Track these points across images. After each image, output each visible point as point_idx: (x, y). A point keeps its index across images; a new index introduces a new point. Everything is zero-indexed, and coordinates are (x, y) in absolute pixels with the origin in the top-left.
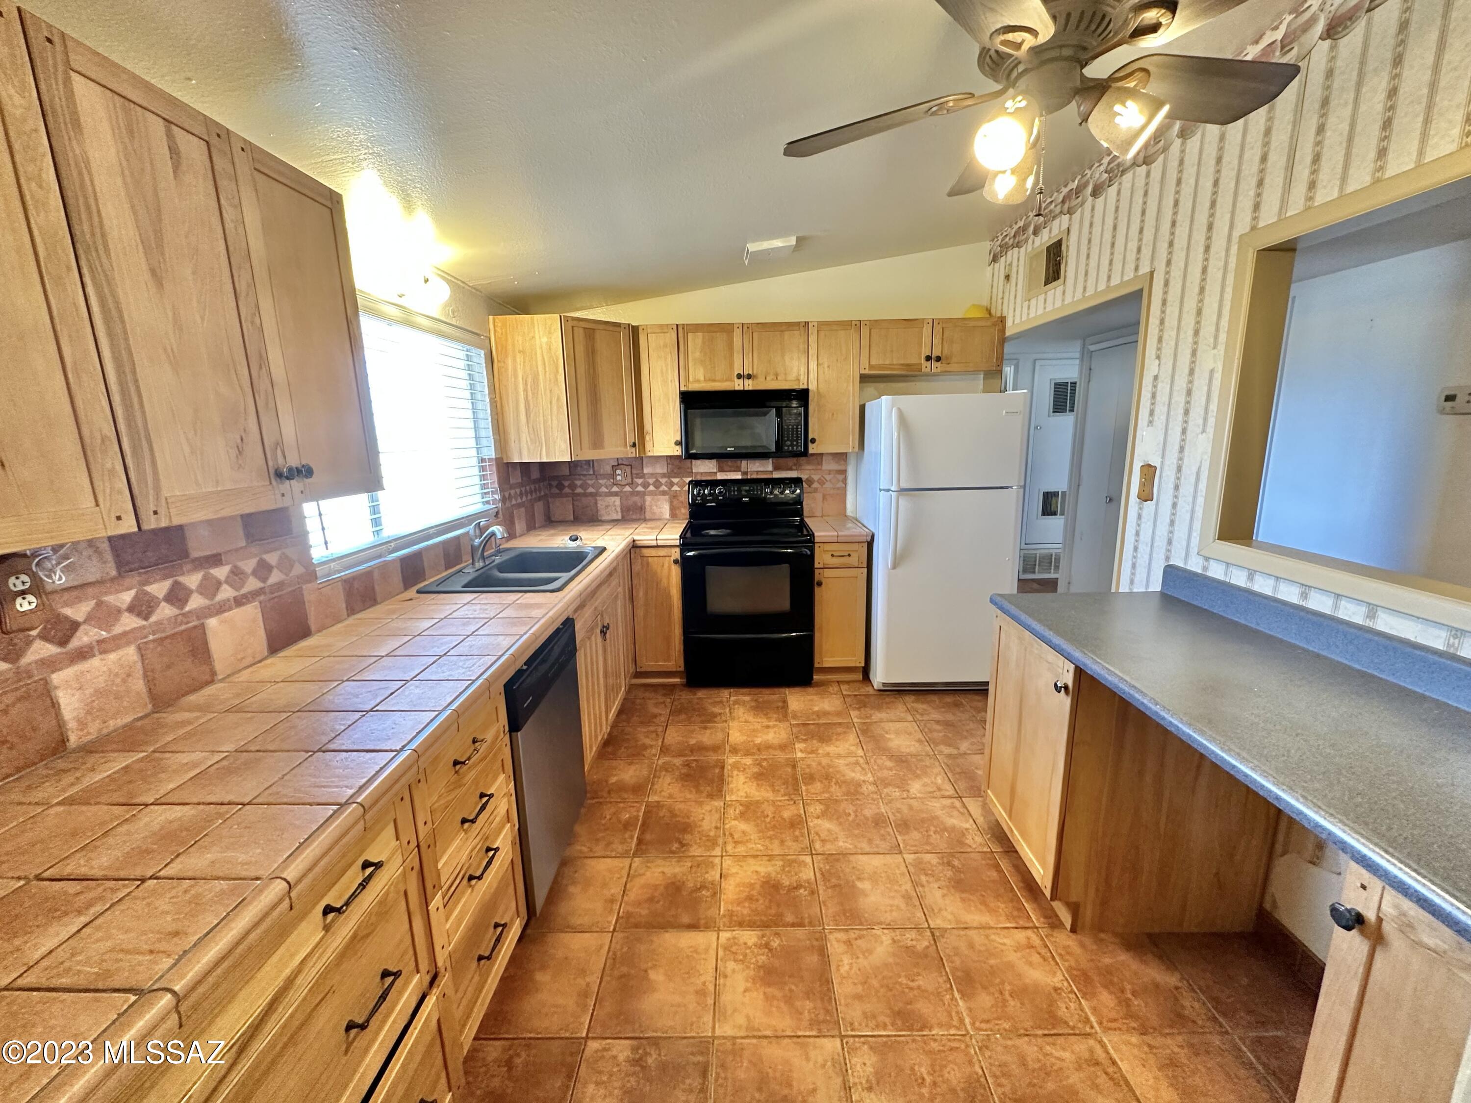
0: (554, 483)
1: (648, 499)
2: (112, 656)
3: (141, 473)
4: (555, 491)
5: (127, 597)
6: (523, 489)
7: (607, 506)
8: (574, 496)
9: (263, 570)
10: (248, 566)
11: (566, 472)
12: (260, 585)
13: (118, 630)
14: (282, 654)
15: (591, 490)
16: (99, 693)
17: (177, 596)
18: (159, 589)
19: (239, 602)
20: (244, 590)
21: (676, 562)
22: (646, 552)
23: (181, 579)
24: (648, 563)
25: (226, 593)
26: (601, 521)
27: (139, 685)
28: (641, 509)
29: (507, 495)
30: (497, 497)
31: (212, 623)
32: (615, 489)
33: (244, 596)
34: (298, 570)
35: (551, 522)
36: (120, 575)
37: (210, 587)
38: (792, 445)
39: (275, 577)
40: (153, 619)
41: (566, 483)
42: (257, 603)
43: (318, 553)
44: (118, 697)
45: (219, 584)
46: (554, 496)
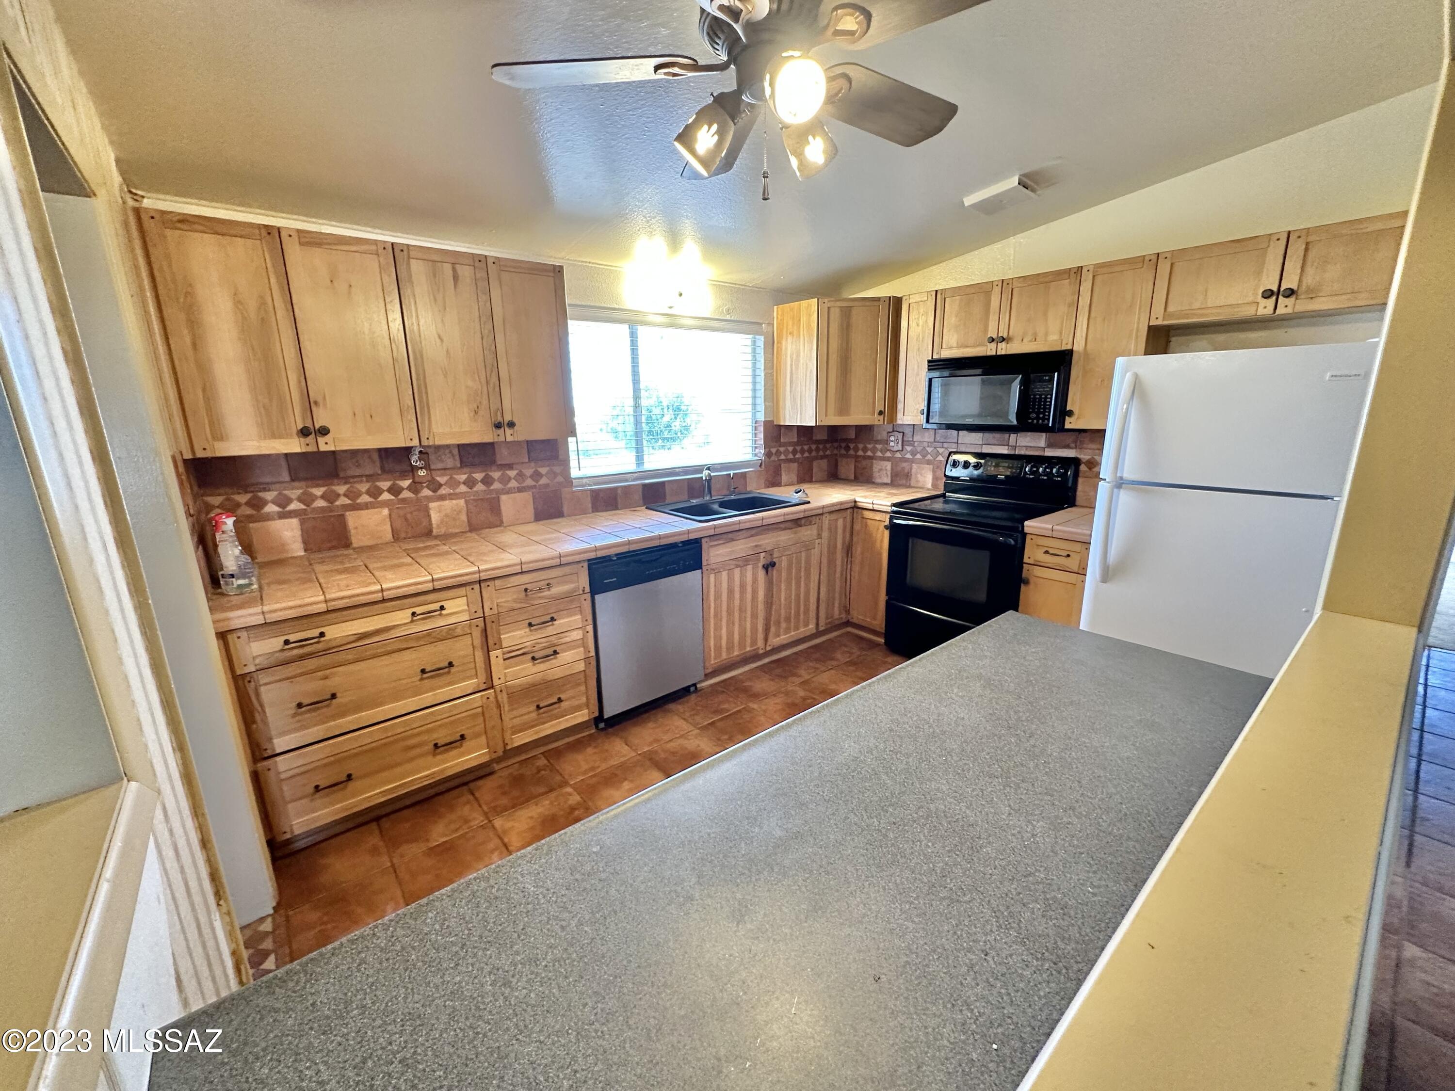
0: (843, 445)
1: (915, 466)
2: (454, 501)
3: (423, 422)
4: (843, 452)
5: (464, 477)
6: (798, 448)
7: (881, 470)
8: (857, 457)
9: (537, 476)
10: (528, 472)
11: (852, 435)
12: (534, 483)
13: (458, 491)
14: (541, 522)
15: (869, 453)
16: (447, 516)
17: (487, 481)
18: (478, 476)
19: (520, 490)
20: (524, 485)
21: (886, 527)
22: (867, 514)
23: (490, 473)
24: (866, 525)
25: (513, 484)
26: (874, 483)
27: (464, 517)
28: (908, 476)
29: (774, 450)
30: (762, 451)
31: (504, 498)
32: (888, 454)
33: (524, 487)
34: (560, 479)
35: (834, 477)
36: (461, 467)
37: (505, 480)
38: (1038, 418)
39: (543, 481)
40: (475, 489)
41: (852, 446)
42: (530, 493)
43: (574, 473)
44: (454, 519)
45: (510, 479)
46: (842, 456)
